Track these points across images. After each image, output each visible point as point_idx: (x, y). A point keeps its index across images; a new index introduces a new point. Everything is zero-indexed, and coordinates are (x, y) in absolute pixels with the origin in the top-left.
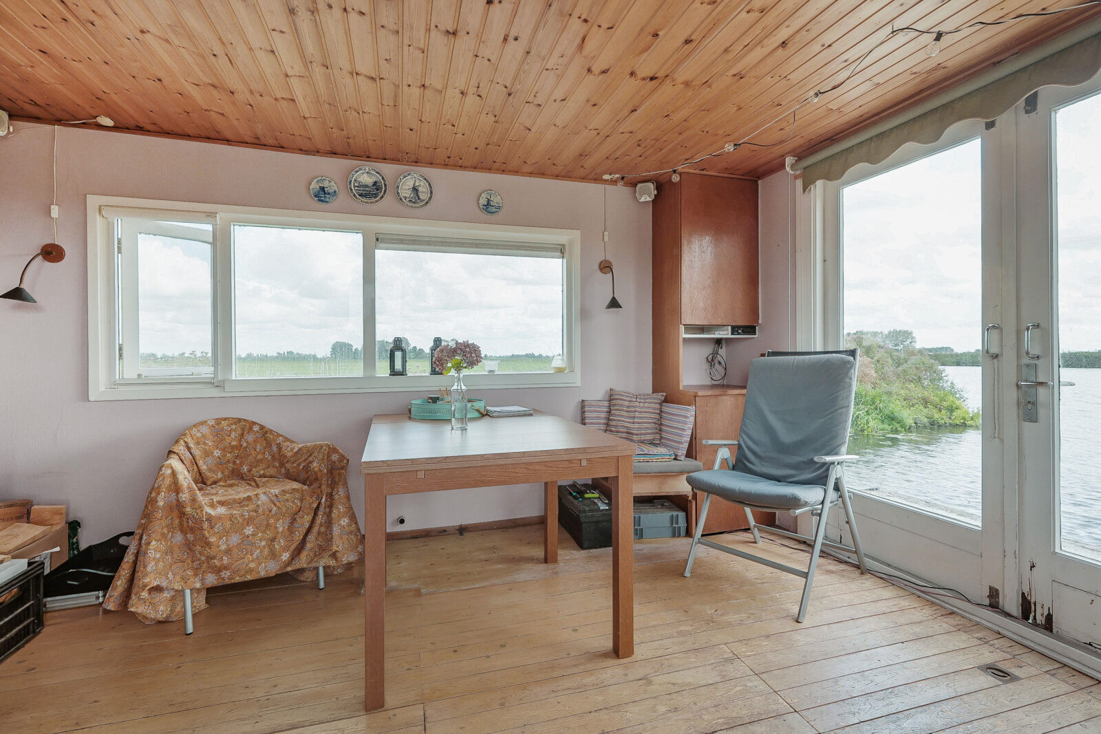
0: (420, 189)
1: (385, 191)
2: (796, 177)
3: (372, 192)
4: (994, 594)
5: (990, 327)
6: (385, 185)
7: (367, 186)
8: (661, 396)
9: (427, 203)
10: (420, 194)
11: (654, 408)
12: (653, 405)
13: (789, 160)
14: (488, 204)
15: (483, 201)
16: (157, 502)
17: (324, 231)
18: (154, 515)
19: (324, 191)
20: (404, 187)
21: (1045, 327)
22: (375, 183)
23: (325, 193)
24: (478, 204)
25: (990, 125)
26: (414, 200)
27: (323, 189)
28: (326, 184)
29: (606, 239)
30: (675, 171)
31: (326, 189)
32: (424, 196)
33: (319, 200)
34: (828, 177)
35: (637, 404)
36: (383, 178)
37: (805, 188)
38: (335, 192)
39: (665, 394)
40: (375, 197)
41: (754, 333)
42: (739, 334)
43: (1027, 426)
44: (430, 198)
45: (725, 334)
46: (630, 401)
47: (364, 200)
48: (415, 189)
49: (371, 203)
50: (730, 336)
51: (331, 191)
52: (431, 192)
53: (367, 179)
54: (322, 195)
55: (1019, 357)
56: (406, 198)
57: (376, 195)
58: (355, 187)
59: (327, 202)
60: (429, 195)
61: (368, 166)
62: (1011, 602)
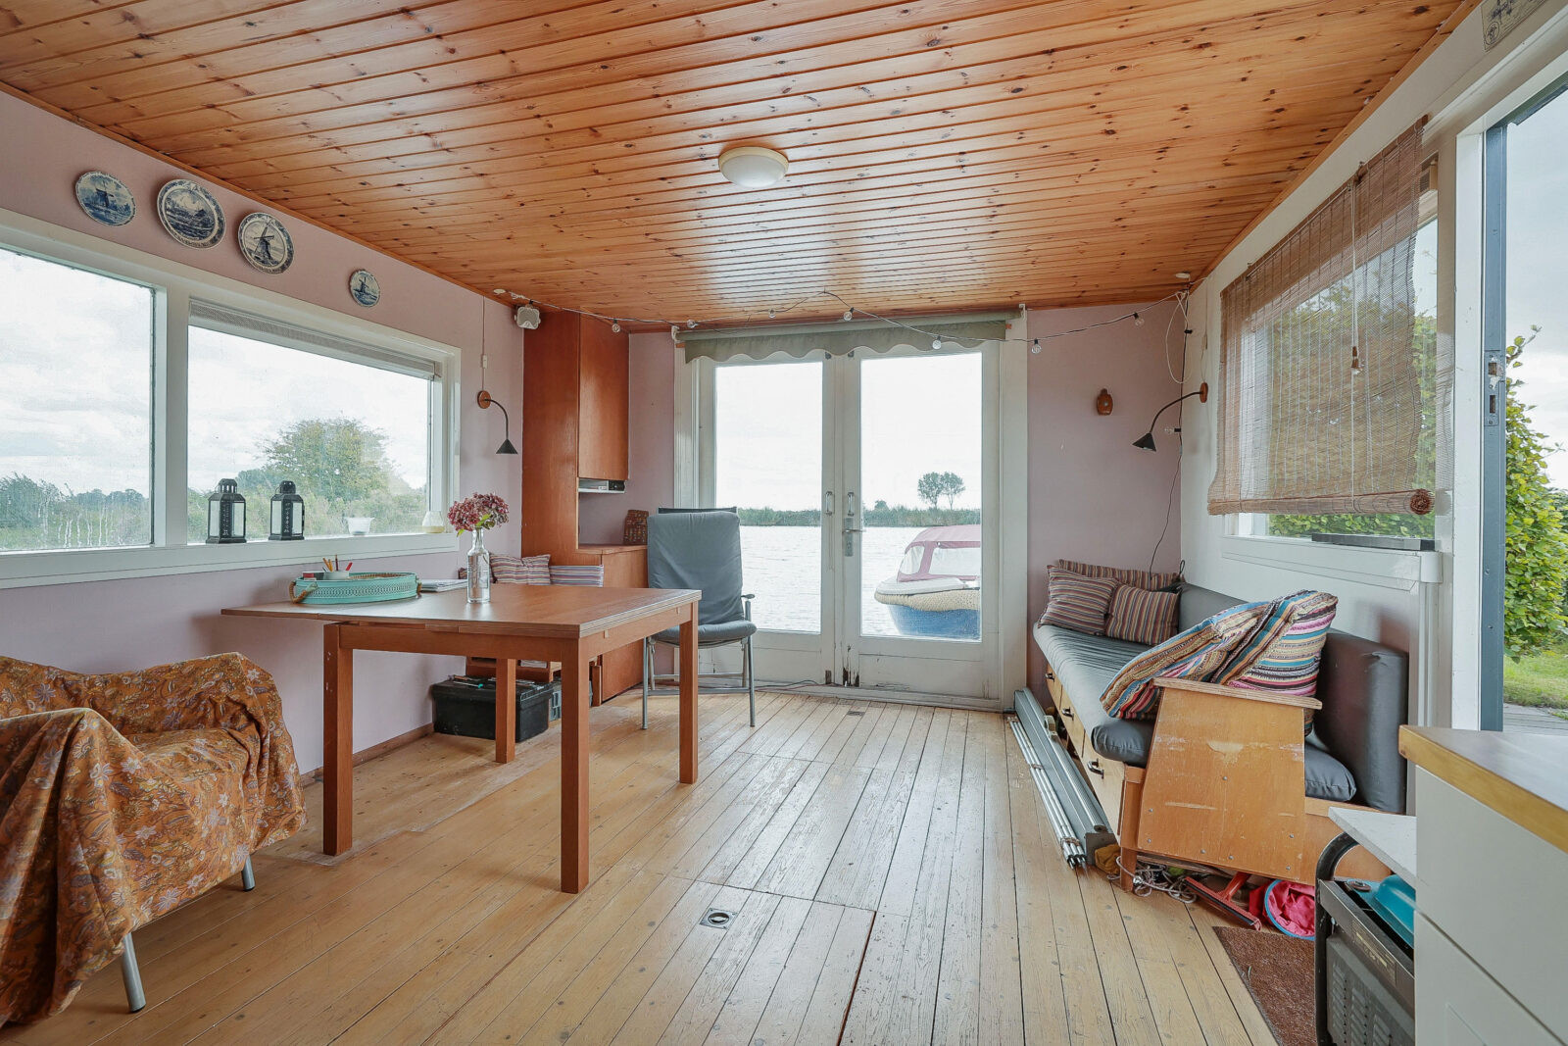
0: (272, 243)
1: (220, 232)
2: (678, 346)
3: (196, 227)
4: (828, 674)
5: (827, 493)
6: (221, 222)
7: (185, 213)
8: (545, 558)
9: (283, 268)
10: (271, 251)
11: (545, 573)
12: (541, 569)
13: (674, 328)
14: (362, 290)
15: (355, 284)
16: (92, 782)
17: (73, 268)
18: (92, 807)
19: (106, 200)
20: (249, 234)
21: (854, 494)
22: (201, 213)
23: (107, 205)
24: (350, 286)
25: (828, 356)
26: (262, 259)
27: (104, 196)
28: (110, 189)
29: (485, 365)
30: (615, 322)
31: (110, 198)
32: (279, 257)
33: (96, 215)
34: (712, 355)
35: (526, 569)
36: (218, 210)
37: (688, 360)
38: (127, 207)
39: (549, 555)
40: (201, 238)
41: (622, 489)
42: (614, 489)
43: (847, 558)
44: (288, 262)
45: (603, 489)
46: (518, 566)
47: (181, 235)
48: (264, 242)
49: (195, 245)
50: (608, 491)
51: (120, 204)
52: (291, 253)
53: (189, 204)
54: (101, 206)
55: (843, 514)
56: (250, 251)
57: (202, 235)
58: (167, 209)
59: (111, 222)
60: (286, 256)
61: (193, 182)
62: (838, 678)
